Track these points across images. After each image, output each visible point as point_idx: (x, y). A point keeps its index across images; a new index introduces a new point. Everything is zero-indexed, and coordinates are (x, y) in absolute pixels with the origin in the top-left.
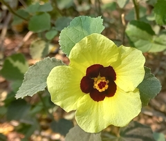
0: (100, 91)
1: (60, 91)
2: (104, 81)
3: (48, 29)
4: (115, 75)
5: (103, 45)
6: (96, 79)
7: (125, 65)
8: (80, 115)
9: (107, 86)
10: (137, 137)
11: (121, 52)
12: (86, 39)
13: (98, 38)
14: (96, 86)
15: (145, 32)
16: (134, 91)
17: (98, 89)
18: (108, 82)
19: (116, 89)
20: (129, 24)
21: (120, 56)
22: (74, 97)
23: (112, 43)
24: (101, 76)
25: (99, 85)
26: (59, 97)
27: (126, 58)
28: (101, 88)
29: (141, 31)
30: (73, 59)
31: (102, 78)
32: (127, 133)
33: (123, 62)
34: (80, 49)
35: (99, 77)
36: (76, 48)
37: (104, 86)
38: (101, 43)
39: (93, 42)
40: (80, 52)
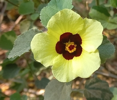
0: (70, 52)
1: (40, 51)
2: (73, 45)
3: (33, 12)
4: (81, 40)
5: (72, 17)
6: (67, 44)
7: (88, 33)
8: (55, 69)
9: (75, 49)
10: (98, 89)
11: (85, 22)
12: (59, 13)
13: (68, 12)
14: (67, 48)
15: (103, 14)
16: (95, 52)
17: (69, 51)
18: (76, 46)
19: (82, 51)
20: (91, 8)
21: (84, 26)
22: (50, 56)
23: (79, 16)
24: (71, 42)
25: (69, 47)
26: (40, 56)
27: (89, 28)
28: (71, 50)
29: (100, 13)
30: (50, 28)
31: (71, 43)
32: (90, 87)
33: (87, 31)
34: (55, 20)
35: (69, 42)
36: (52, 20)
37: (73, 49)
38: (71, 16)
39: (65, 15)
40: (55, 22)
